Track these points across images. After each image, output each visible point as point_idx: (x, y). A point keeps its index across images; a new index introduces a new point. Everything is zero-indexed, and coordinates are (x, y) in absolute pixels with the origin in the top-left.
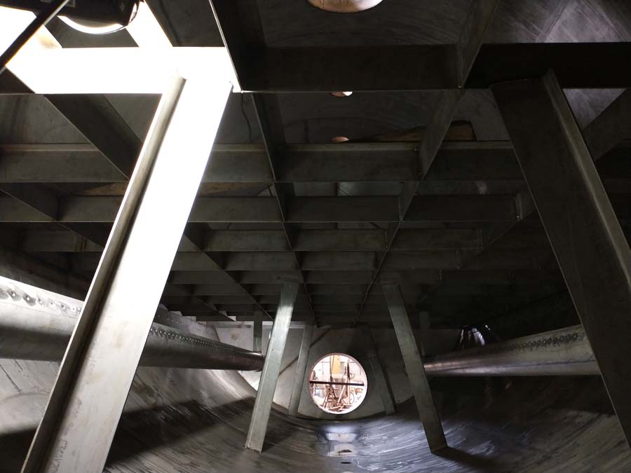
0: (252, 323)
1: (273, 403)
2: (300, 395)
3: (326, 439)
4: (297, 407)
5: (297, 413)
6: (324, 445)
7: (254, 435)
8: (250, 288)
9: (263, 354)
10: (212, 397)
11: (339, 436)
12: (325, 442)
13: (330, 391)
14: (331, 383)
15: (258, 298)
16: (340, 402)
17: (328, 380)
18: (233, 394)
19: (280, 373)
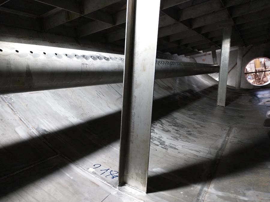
0: (211, 52)
1: (227, 85)
2: (241, 80)
3: (257, 97)
4: (240, 85)
5: (240, 88)
6: (256, 100)
7: (220, 100)
8: (206, 35)
9: (219, 65)
10: (198, 87)
11: (263, 95)
12: (257, 99)
13: (256, 76)
14: (256, 72)
15: (211, 39)
16: (262, 80)
17: (254, 71)
18: (208, 85)
19: (229, 72)
